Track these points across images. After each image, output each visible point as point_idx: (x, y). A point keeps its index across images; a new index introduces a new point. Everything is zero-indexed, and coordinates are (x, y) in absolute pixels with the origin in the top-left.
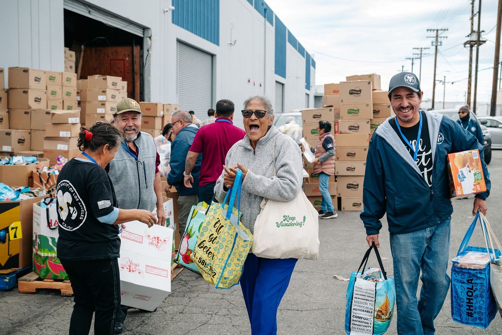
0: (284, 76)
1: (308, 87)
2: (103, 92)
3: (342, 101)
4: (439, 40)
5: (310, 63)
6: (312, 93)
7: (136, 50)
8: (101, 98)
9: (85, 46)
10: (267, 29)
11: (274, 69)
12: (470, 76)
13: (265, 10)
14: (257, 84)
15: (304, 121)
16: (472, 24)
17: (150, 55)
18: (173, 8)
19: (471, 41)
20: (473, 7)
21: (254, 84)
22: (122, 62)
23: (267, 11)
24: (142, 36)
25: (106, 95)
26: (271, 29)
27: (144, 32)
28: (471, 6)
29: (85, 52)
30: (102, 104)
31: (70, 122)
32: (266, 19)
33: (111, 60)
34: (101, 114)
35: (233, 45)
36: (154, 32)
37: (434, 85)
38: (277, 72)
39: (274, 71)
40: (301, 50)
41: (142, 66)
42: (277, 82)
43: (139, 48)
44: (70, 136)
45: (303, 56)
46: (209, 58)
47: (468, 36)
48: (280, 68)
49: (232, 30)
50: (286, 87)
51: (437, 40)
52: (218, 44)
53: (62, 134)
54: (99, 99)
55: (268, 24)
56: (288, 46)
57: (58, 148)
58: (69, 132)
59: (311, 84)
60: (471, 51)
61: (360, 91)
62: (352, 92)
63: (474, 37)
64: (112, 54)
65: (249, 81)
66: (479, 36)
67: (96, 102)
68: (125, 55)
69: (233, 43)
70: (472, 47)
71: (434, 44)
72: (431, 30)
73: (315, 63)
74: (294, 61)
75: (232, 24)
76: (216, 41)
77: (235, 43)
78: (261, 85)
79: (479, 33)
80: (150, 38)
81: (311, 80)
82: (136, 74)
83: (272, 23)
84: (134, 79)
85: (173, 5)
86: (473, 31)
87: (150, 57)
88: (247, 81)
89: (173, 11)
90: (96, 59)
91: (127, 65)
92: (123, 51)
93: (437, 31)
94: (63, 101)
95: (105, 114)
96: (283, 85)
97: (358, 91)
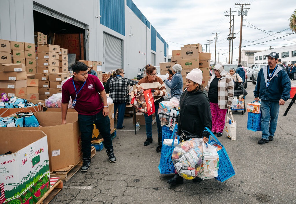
0: (155, 50)
1: (165, 55)
2: (47, 53)
3: (182, 58)
4: (217, 37)
5: (166, 46)
6: (167, 58)
7: (82, 36)
8: (46, 57)
9: (56, 33)
10: (147, 30)
12: (230, 51)
13: (146, 22)
14: (143, 54)
15: (161, 69)
16: (230, 31)
17: (89, 38)
18: (101, 16)
19: (230, 37)
20: (230, 24)
22: (74, 41)
23: (147, 22)
24: (84, 29)
25: (49, 55)
26: (149, 31)
27: (85, 27)
28: (230, 23)
29: (55, 36)
30: (47, 61)
31: (15, 71)
32: (147, 26)
33: (69, 40)
34: (46, 66)
36: (90, 27)
37: (215, 55)
39: (151, 49)
40: (162, 40)
41: (85, 43)
42: (152, 53)
43: (83, 34)
44: (15, 80)
45: (163, 43)
46: (120, 41)
47: (229, 35)
48: (154, 47)
49: (131, 29)
50: (156, 55)
51: (216, 37)
52: (124, 35)
53: (10, 78)
54: (45, 58)
56: (157, 38)
57: (8, 87)
58: (15, 77)
59: (167, 54)
60: (230, 41)
61: (192, 52)
62: (188, 53)
63: (231, 36)
64: (70, 37)
65: (140, 52)
66: (233, 35)
67: (43, 59)
68: (76, 38)
69: (132, 35)
70: (230, 39)
71: (215, 39)
72: (214, 33)
73: (168, 45)
74: (159, 45)
75: (131, 27)
76: (123, 33)
78: (145, 54)
79: (233, 34)
80: (88, 30)
81: (167, 53)
82: (82, 47)
83: (149, 28)
84: (80, 49)
85: (101, 15)
86: (230, 33)
87: (88, 39)
89: (101, 18)
90: (61, 40)
91: (77, 43)
92: (75, 36)
93: (216, 33)
94: (26, 59)
95: (48, 66)
96: (155, 54)
97: (191, 52)
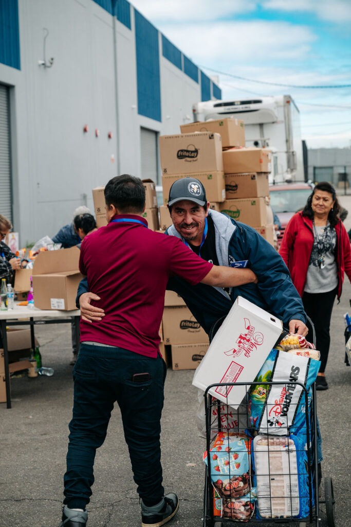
0: (157, 117)
3: (165, 171)
5: (210, 92)
10: (118, 35)
11: (135, 106)
13: (113, 1)
14: (103, 135)
21: (97, 136)
23: (118, 3)
26: (127, 37)
32: (116, 17)
35: (49, 67)
38: (142, 111)
39: (136, 111)
40: (191, 70)
42: (143, 129)
45: (196, 80)
49: (45, 39)
52: (17, 67)
55: (120, 26)
56: (164, 63)
61: (196, 151)
62: (182, 155)
65: (85, 130)
69: (48, 64)
74: (176, 91)
75: (44, 29)
76: (13, 60)
77: (51, 63)
78: (109, 136)
83: (128, 24)
88: (82, 130)
96: (156, 133)
97: (192, 152)
